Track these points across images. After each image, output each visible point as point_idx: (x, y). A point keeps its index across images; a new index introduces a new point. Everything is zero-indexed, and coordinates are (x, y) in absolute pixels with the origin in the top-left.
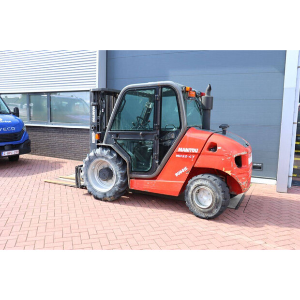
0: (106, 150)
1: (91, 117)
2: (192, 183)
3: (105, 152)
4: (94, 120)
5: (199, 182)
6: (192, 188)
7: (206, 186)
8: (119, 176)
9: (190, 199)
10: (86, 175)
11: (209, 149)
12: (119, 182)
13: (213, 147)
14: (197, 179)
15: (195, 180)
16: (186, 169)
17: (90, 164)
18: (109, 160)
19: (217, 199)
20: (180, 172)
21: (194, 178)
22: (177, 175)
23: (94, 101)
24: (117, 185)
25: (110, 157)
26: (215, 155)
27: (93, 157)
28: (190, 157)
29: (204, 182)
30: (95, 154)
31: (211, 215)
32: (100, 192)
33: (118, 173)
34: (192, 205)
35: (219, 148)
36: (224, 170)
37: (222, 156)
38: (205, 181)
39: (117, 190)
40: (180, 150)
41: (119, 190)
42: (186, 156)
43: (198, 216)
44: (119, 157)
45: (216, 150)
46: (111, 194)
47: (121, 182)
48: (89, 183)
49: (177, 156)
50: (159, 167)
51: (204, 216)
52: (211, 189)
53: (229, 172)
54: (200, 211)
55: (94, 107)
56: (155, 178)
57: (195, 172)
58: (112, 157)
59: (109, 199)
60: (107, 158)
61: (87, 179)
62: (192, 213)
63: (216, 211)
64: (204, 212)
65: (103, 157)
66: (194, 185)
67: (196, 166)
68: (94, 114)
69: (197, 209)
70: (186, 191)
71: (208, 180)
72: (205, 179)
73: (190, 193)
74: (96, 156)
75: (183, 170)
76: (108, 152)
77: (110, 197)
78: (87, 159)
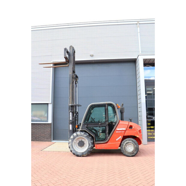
0: (83, 132)
1: (70, 117)
2: (124, 143)
3: (82, 133)
4: (71, 119)
5: (127, 142)
6: (124, 144)
7: (130, 143)
8: (90, 144)
9: (124, 149)
11: (130, 128)
12: (90, 147)
13: (131, 127)
16: (121, 137)
17: (74, 140)
18: (85, 137)
19: (135, 147)
20: (118, 139)
21: (125, 140)
22: (117, 140)
23: (71, 110)
24: (89, 148)
26: (132, 130)
28: (122, 132)
29: (129, 141)
31: (134, 154)
32: (80, 153)
34: (125, 152)
35: (133, 127)
36: (136, 136)
37: (135, 130)
39: (89, 150)
40: (118, 129)
42: (120, 132)
43: (127, 156)
44: (90, 135)
45: (132, 128)
46: (86, 153)
47: (92, 146)
48: (74, 149)
49: (116, 132)
50: (109, 138)
51: (130, 156)
52: (133, 143)
53: (138, 136)
54: (129, 153)
55: (71, 113)
56: (107, 143)
57: (125, 138)
58: (86, 135)
59: (85, 155)
60: (83, 136)
62: (125, 155)
63: (135, 152)
65: (81, 136)
67: (125, 135)
68: (71, 116)
69: (127, 153)
73: (123, 147)
74: (77, 135)
75: (119, 138)
76: (84, 133)
77: (86, 154)
78: (72, 137)
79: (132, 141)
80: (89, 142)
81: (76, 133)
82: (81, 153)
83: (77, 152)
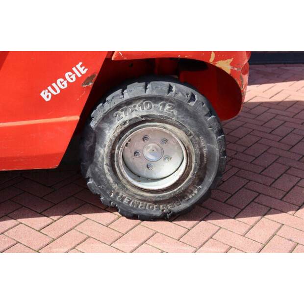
2: (107, 118)
6: (110, 134)
7: (162, 120)
9: (106, 168)
14: (129, 103)
15: (118, 107)
20: (60, 85)
21: (115, 98)
22: (46, 95)
29: (156, 110)
31: (183, 206)
34: (115, 186)
38: (159, 105)
43: (134, 217)
51: (156, 211)
54: (144, 200)
63: (197, 194)
64: (155, 202)
66: (117, 123)
70: (88, 145)
71: (168, 100)
72: (155, 99)
73: (103, 151)
75: (70, 78)
79: (179, 105)
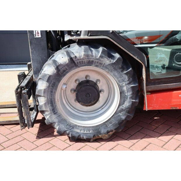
8: (129, 94)
10: (51, 102)
12: (127, 104)
17: (59, 81)
18: (105, 67)
24: (122, 110)
25: (107, 61)
27: (67, 65)
30: (71, 59)
33: (125, 88)
39: (123, 118)
41: (128, 117)
46: (111, 127)
47: (133, 103)
59: (106, 137)
60: (99, 64)
61: (54, 111)
65: (90, 63)
74: (73, 63)
76: (103, 52)
77: (108, 132)
78: (49, 70)
80: (121, 87)
81: (68, 54)
82: (88, 128)
83: (75, 126)
